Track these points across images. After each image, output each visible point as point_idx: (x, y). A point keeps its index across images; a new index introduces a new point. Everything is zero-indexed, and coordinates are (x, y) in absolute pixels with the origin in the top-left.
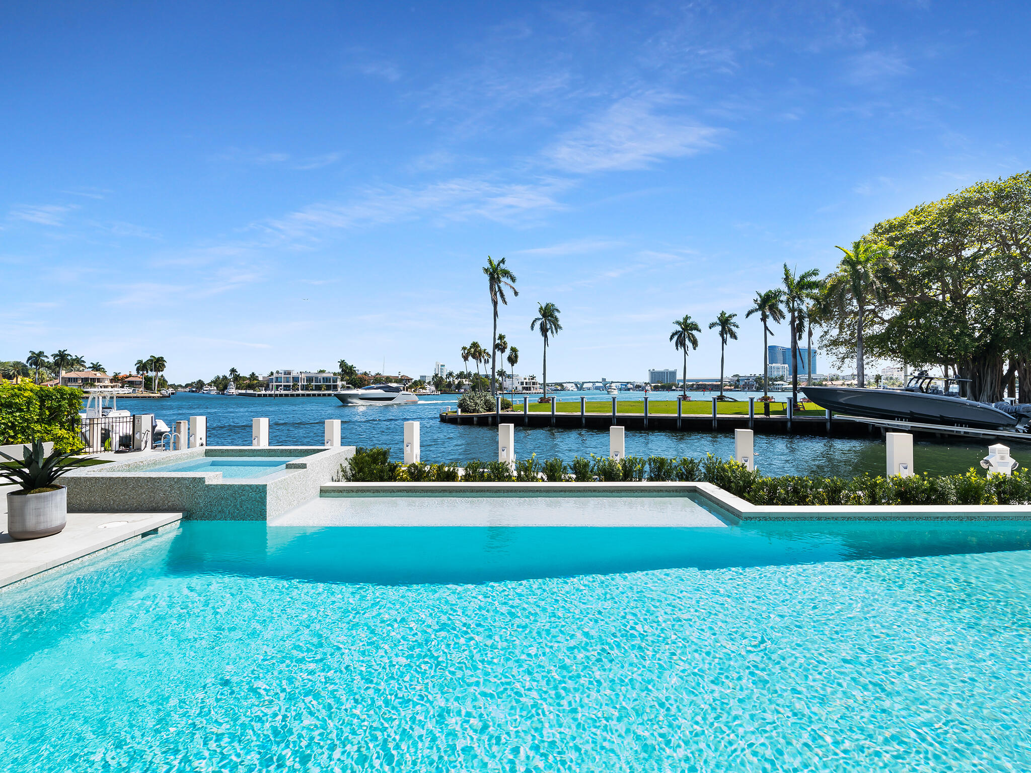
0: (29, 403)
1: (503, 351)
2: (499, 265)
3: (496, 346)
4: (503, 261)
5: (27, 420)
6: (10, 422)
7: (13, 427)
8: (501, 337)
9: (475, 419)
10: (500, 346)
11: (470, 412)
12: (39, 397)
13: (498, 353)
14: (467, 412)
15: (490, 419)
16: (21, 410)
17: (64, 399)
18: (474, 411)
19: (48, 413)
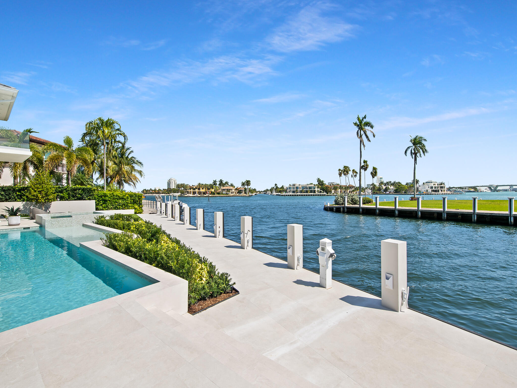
0: (128, 198)
1: (365, 169)
2: (363, 119)
3: (362, 167)
4: (365, 117)
5: (127, 203)
6: (123, 203)
7: (124, 205)
8: (365, 162)
9: (334, 208)
10: (364, 167)
11: (340, 205)
12: (130, 196)
13: (362, 171)
14: (338, 204)
15: (342, 209)
16: (126, 200)
17: (136, 197)
18: (342, 204)
19: (132, 201)
